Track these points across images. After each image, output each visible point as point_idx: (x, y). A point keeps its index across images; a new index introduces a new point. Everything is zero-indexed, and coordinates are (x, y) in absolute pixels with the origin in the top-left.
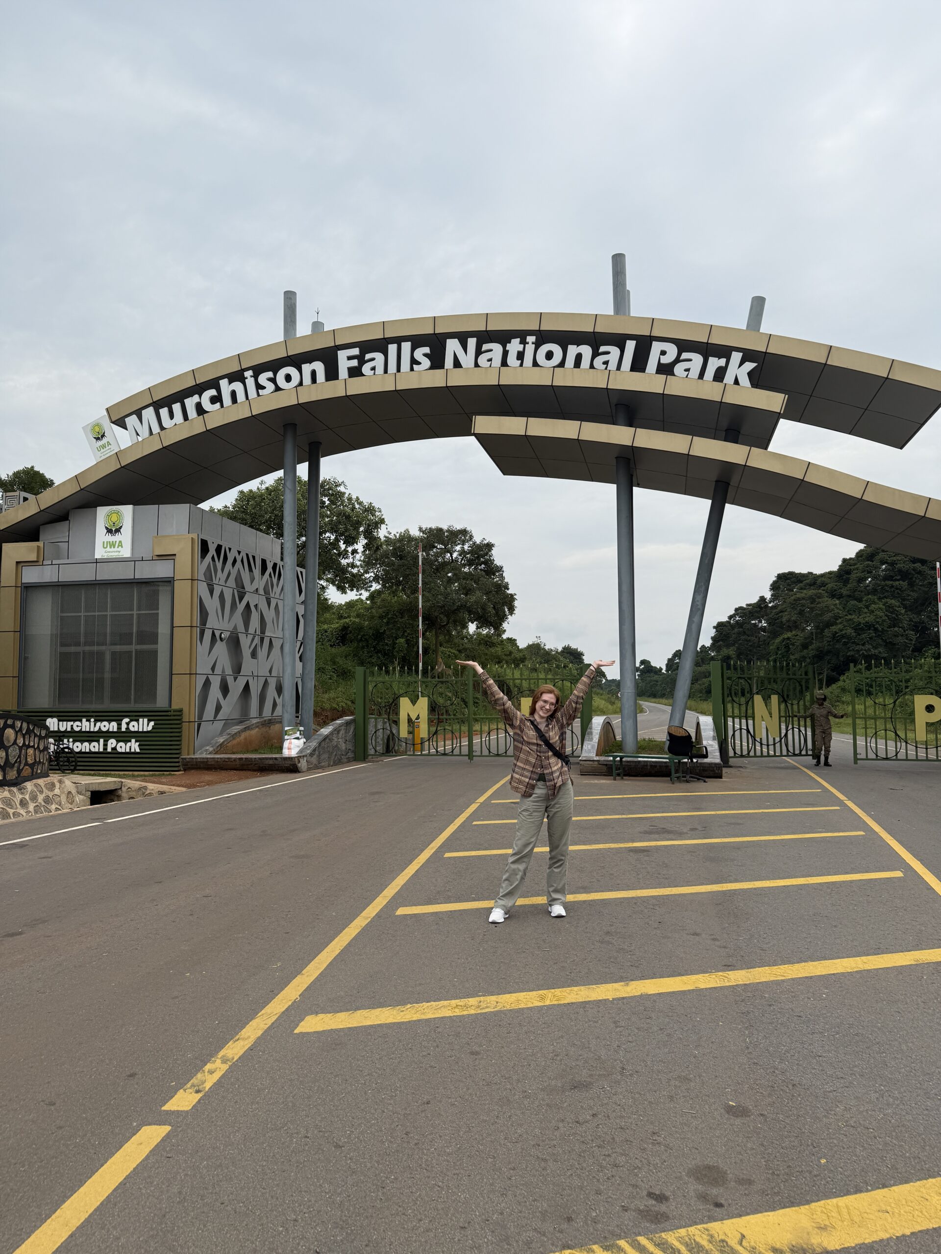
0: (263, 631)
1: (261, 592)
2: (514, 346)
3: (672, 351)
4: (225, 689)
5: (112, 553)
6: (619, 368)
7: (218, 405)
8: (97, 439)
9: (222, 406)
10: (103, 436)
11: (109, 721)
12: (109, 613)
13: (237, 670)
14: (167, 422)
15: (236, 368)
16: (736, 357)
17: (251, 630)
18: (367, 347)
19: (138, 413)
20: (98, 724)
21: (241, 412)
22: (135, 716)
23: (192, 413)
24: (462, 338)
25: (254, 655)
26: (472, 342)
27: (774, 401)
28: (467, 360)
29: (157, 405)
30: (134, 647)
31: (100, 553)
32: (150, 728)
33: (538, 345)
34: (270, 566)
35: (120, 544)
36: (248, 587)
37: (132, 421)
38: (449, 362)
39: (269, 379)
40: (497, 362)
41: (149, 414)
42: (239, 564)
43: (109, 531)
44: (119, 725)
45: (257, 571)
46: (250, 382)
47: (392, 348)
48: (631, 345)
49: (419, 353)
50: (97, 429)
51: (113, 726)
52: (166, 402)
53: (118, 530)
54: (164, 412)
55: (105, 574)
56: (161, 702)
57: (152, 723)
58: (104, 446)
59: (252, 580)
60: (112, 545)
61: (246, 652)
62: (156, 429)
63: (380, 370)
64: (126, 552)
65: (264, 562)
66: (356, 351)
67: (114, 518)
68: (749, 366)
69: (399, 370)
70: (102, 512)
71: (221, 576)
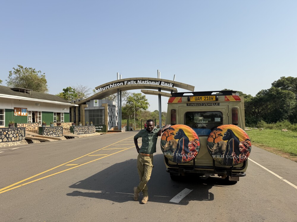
2: (146, 81)
3: (164, 83)
5: (96, 106)
6: (158, 84)
7: (110, 88)
12: (96, 113)
14: (103, 90)
15: (112, 83)
16: (171, 84)
17: (113, 115)
18: (128, 81)
21: (113, 89)
22: (101, 126)
23: (106, 89)
24: (140, 80)
25: (113, 118)
26: (141, 81)
28: (140, 83)
29: (102, 88)
30: (99, 118)
31: (94, 106)
32: (103, 127)
33: (148, 81)
37: (99, 89)
38: (138, 83)
39: (116, 85)
40: (144, 83)
42: (111, 106)
43: (95, 103)
46: (114, 85)
47: (131, 81)
48: (159, 82)
49: (134, 82)
50: (94, 90)
51: (98, 127)
52: (103, 87)
53: (97, 103)
55: (95, 109)
56: (103, 124)
58: (95, 92)
63: (130, 84)
64: (98, 106)
65: (114, 106)
67: (96, 101)
68: (172, 85)
69: (132, 84)
70: (94, 100)
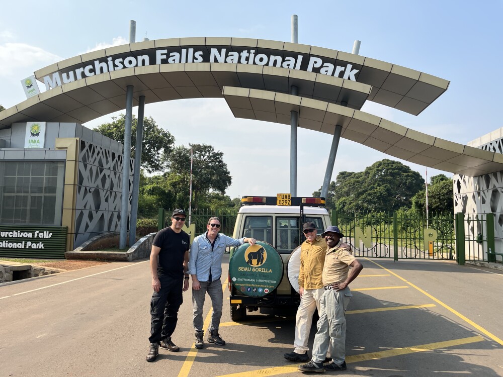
0: (112, 188)
1: (112, 169)
2: (244, 54)
3: (320, 62)
4: (91, 217)
5: (34, 146)
6: (294, 68)
7: (93, 73)
8: (28, 87)
9: (95, 74)
10: (31, 86)
11: (28, 232)
12: (30, 176)
13: (98, 207)
14: (65, 81)
15: (103, 56)
16: (349, 67)
17: (106, 188)
18: (171, 49)
19: (51, 75)
20: (22, 234)
21: (104, 78)
22: (42, 230)
23: (79, 76)
24: (219, 48)
25: (107, 200)
26: (224, 51)
27: (365, 88)
28: (221, 59)
29: (61, 72)
30: (43, 195)
31: (27, 146)
32: (50, 236)
33: (256, 54)
34: (117, 156)
35: (38, 141)
36: (105, 166)
37: (47, 78)
38: (212, 59)
39: (121, 62)
40: (236, 61)
41: (56, 75)
42: (101, 154)
43: (33, 134)
44: (33, 235)
45: (110, 159)
46: (110, 63)
47: (184, 51)
48: (300, 58)
49: (198, 54)
50: (28, 82)
51: (30, 235)
52: (66, 70)
53: (37, 134)
54: (64, 75)
55: (29, 156)
56: (57, 223)
57: (51, 234)
58: (31, 91)
59: (107, 162)
60: (34, 142)
61: (103, 199)
62: (59, 83)
63: (177, 61)
64: (41, 146)
65: (114, 154)
66: (165, 51)
67: (36, 128)
68: (355, 71)
69: (187, 62)
70: (30, 125)
71: (91, 160)
